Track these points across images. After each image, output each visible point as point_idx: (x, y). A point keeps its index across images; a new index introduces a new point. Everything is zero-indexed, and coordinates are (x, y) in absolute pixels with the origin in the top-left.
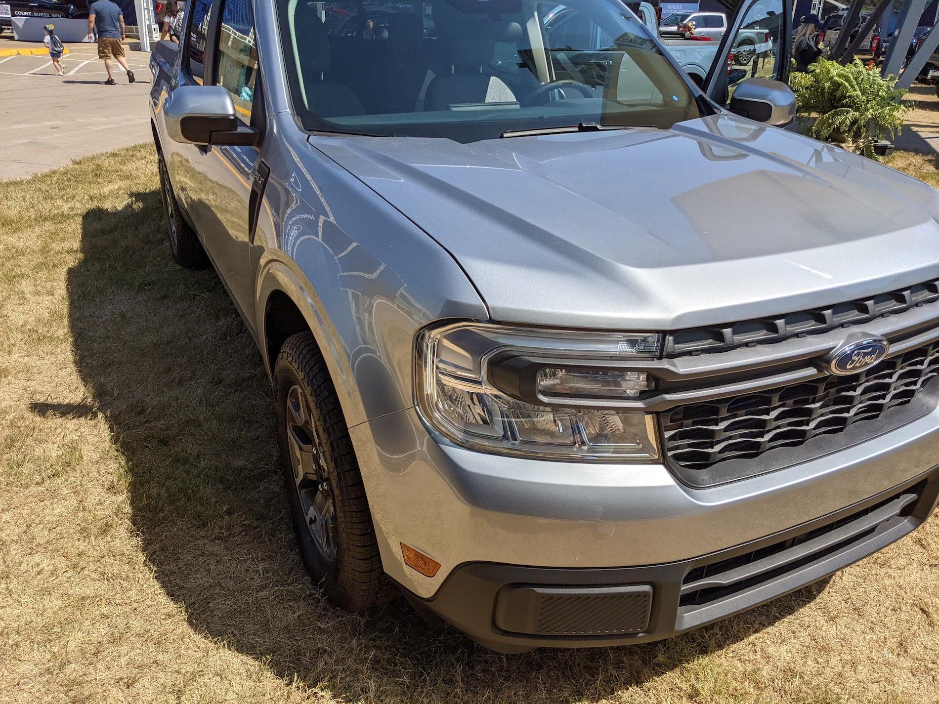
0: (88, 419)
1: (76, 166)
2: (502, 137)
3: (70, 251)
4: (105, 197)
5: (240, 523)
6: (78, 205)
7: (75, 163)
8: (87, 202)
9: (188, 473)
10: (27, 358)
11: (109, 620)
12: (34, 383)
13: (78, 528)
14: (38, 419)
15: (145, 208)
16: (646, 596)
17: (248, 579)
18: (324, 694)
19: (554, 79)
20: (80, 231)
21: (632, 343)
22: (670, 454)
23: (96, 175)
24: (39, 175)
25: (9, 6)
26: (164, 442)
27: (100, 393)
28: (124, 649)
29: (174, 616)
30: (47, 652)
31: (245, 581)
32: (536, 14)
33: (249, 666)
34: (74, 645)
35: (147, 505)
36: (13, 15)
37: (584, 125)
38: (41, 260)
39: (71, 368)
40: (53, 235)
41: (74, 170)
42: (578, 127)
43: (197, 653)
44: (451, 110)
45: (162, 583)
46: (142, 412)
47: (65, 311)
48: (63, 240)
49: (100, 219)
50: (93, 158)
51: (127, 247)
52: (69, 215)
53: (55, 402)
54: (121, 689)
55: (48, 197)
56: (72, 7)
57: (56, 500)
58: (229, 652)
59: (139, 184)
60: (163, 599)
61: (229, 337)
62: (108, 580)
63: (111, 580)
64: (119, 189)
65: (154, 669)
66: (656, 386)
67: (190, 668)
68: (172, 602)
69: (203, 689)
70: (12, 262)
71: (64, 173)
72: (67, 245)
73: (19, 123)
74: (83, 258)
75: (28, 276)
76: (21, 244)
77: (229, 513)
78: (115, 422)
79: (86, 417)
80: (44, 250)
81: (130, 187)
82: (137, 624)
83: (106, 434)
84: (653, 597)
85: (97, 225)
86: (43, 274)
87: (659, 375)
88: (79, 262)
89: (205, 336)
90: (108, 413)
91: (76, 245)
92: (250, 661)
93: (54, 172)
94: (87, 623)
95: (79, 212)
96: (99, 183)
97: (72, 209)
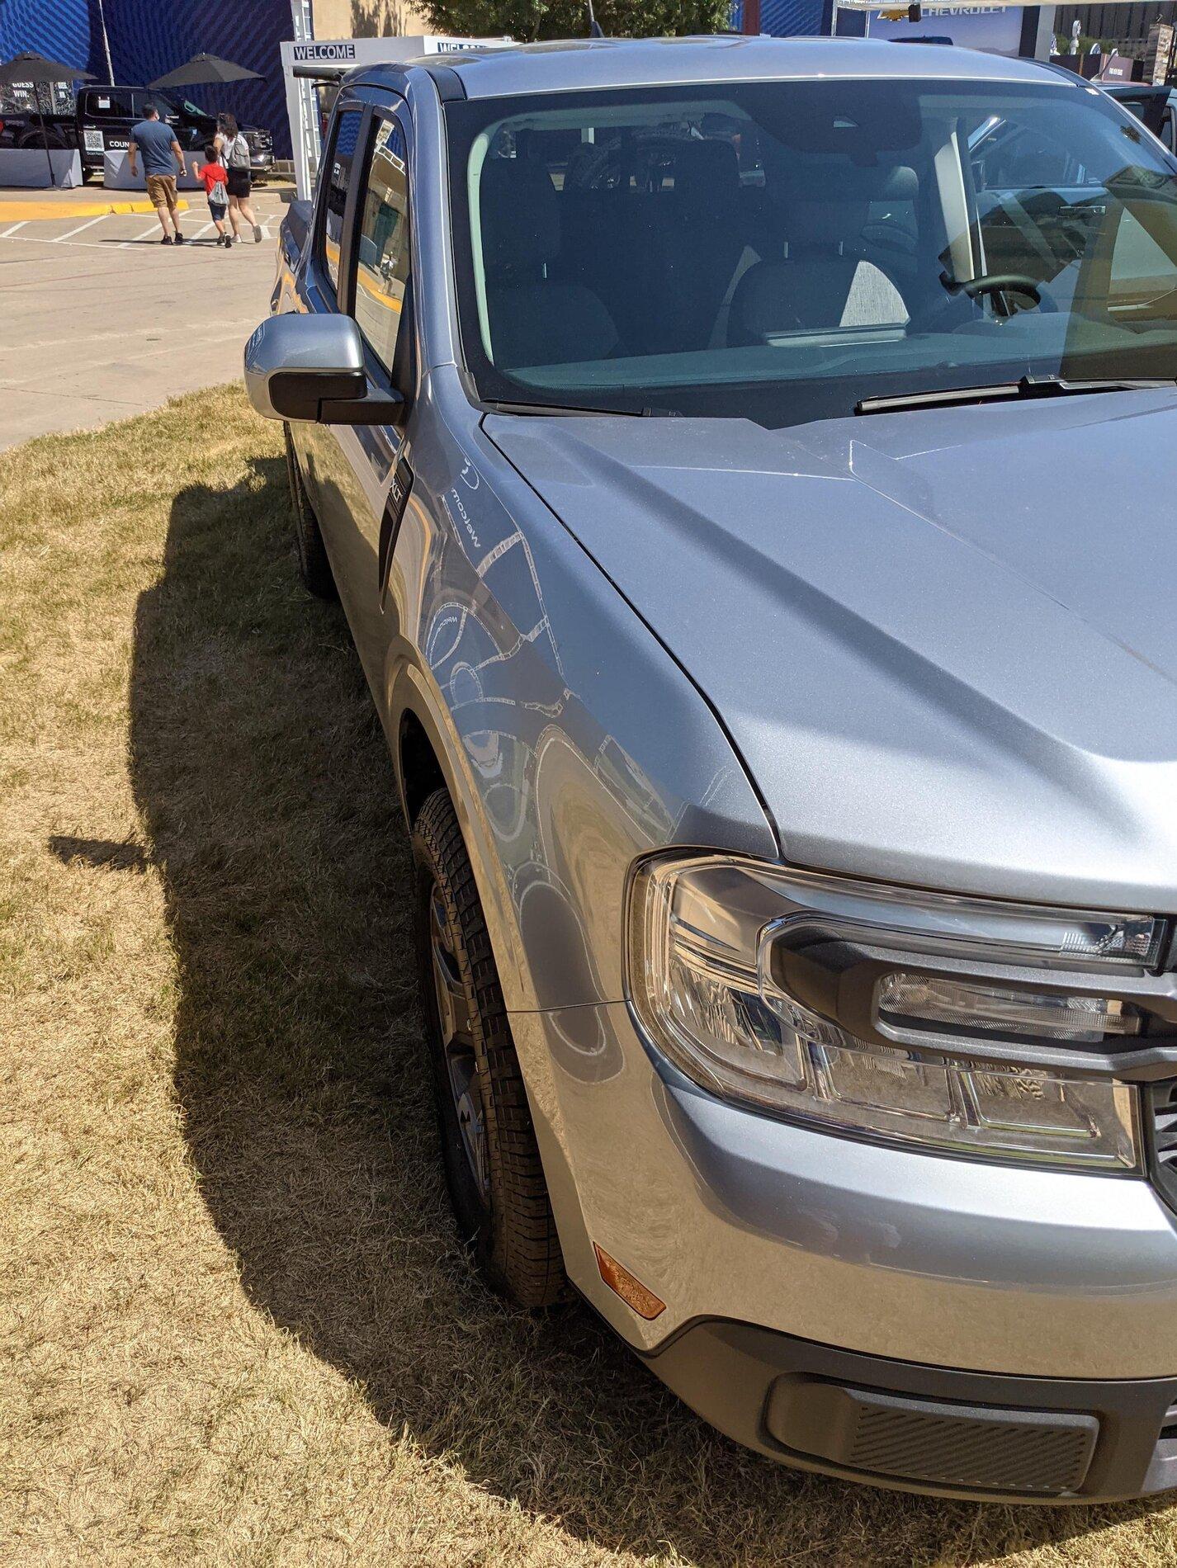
0: (134, 872)
1: (174, 410)
2: (859, 412)
3: (148, 562)
4: (210, 466)
5: (348, 1100)
6: (169, 479)
7: (173, 404)
8: (183, 475)
9: (274, 991)
10: (59, 751)
11: (115, 1264)
12: (63, 798)
13: (91, 1080)
14: (59, 866)
15: (269, 486)
16: (1083, 1435)
17: (349, 1210)
18: (452, 1472)
19: (985, 273)
20: (166, 526)
21: (1097, 931)
22: (1163, 1157)
23: (202, 426)
24: (117, 426)
25: (101, 133)
26: (244, 927)
27: (158, 826)
28: (133, 1325)
29: (220, 1270)
30: (12, 1314)
31: (345, 1213)
32: (954, 136)
33: (332, 1388)
34: (54, 1307)
35: (200, 1051)
36: (107, 148)
37: (1032, 382)
38: (100, 576)
39: (123, 774)
40: (125, 531)
41: (170, 416)
42: (1019, 386)
43: (249, 1349)
44: (767, 344)
45: (208, 1202)
46: (219, 865)
47: (126, 670)
48: (139, 540)
49: (199, 504)
50: (201, 395)
51: (234, 555)
52: (154, 495)
53: (87, 835)
54: (118, 1405)
55: (126, 465)
56: (195, 132)
57: (64, 1022)
58: (302, 1355)
59: (264, 443)
60: (208, 1232)
61: (374, 732)
62: (124, 1185)
63: (128, 1185)
64: (234, 451)
65: (175, 1371)
66: (1144, 1027)
67: (233, 1379)
68: (221, 1242)
69: (251, 1424)
70: (58, 578)
71: (154, 422)
72: (142, 551)
73: (101, 330)
74: (162, 575)
75: (79, 604)
76: (75, 547)
77: (333, 1077)
78: (175, 883)
79: (131, 870)
80: (110, 558)
81: (251, 449)
82: (158, 1278)
83: (159, 903)
84: (1098, 1444)
85: (193, 516)
86: (101, 602)
87: (1153, 1009)
88: (158, 582)
89: (336, 728)
90: (164, 867)
91: (158, 550)
92: (336, 1378)
93: (139, 420)
94: (81, 1265)
95: (170, 490)
96: (204, 441)
97: (159, 485)
